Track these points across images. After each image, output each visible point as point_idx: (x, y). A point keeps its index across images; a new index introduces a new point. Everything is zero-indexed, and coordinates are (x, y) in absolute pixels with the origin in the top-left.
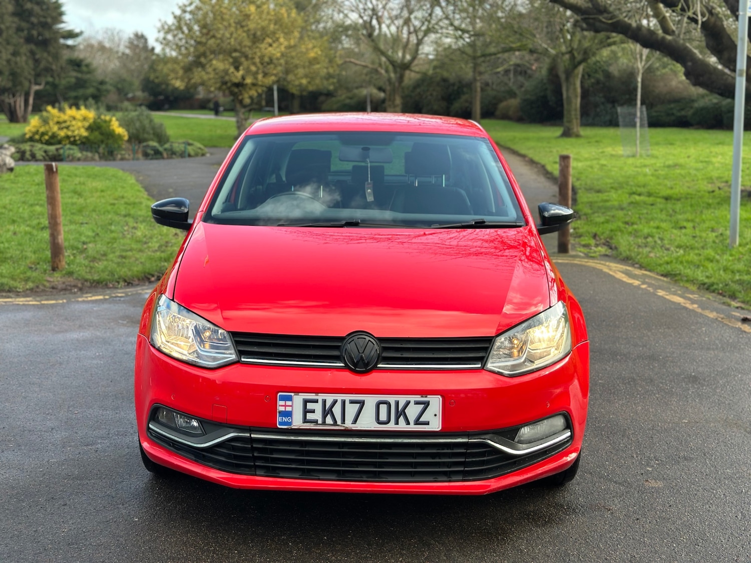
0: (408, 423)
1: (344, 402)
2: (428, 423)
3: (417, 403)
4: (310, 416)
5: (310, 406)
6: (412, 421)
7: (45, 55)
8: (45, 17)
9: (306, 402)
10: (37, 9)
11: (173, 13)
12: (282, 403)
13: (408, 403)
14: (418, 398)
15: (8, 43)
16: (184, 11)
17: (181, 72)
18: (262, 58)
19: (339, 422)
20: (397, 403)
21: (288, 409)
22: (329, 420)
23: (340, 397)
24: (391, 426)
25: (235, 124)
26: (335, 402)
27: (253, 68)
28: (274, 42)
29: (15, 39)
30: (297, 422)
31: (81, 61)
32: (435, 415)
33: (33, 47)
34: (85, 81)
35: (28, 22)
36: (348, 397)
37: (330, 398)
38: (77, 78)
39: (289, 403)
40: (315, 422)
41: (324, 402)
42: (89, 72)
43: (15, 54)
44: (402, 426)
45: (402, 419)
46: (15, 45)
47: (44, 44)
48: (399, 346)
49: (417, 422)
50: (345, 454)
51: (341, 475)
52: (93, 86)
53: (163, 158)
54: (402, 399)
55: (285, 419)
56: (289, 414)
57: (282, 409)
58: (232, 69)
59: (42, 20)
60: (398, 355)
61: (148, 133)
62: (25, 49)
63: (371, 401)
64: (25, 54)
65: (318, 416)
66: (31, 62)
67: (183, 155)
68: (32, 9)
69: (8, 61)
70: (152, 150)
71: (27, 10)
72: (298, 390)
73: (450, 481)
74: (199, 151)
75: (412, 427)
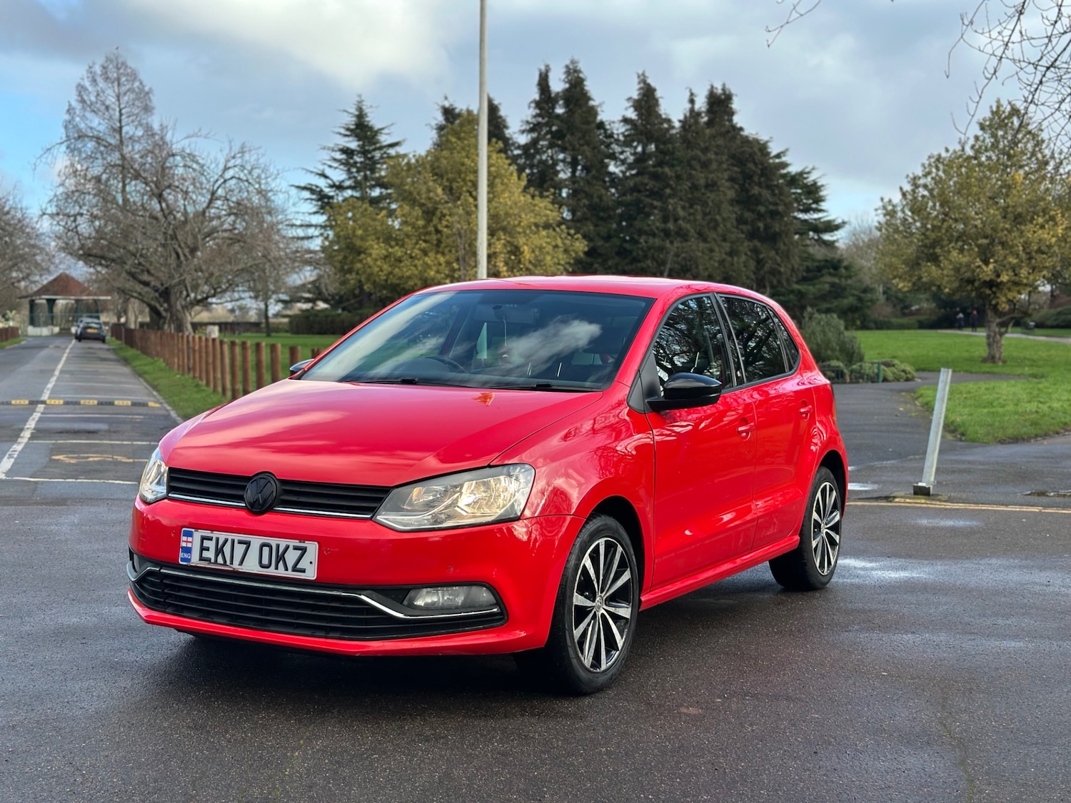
0: (287, 569)
1: (233, 541)
2: (303, 571)
3: (296, 548)
4: (205, 554)
5: (206, 543)
6: (290, 566)
7: (773, 253)
8: (776, 204)
9: (203, 538)
10: (766, 194)
11: (901, 189)
12: (184, 538)
13: (287, 547)
14: (296, 543)
15: (725, 240)
16: (916, 186)
17: (903, 268)
18: (1026, 245)
19: (228, 563)
20: (278, 546)
21: (189, 545)
22: (220, 560)
23: (230, 536)
24: (271, 571)
25: (985, 340)
26: (226, 541)
27: (1013, 260)
28: (1047, 222)
29: (736, 235)
30: (195, 560)
31: (840, 261)
32: (311, 563)
33: (758, 244)
34: (844, 289)
35: (753, 211)
36: (237, 537)
37: (222, 536)
38: (833, 285)
39: (190, 539)
40: (208, 560)
41: (218, 539)
42: (849, 277)
43: (732, 253)
44: (281, 572)
45: (281, 564)
46: (732, 242)
47: (772, 238)
48: (298, 489)
49: (295, 569)
50: (237, 598)
51: (234, 620)
52: (854, 295)
53: (845, 383)
54: (283, 543)
55: (186, 556)
56: (188, 550)
57: (184, 544)
58: (978, 262)
59: (772, 207)
60: (294, 498)
61: (833, 350)
62: (746, 246)
63: (256, 541)
64: (746, 254)
65: (210, 554)
66: (752, 264)
67: (873, 379)
68: (760, 194)
69: (722, 262)
70: (833, 371)
71: (754, 195)
72: (198, 527)
73: (326, 638)
74: (903, 374)
75: (290, 574)
